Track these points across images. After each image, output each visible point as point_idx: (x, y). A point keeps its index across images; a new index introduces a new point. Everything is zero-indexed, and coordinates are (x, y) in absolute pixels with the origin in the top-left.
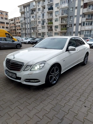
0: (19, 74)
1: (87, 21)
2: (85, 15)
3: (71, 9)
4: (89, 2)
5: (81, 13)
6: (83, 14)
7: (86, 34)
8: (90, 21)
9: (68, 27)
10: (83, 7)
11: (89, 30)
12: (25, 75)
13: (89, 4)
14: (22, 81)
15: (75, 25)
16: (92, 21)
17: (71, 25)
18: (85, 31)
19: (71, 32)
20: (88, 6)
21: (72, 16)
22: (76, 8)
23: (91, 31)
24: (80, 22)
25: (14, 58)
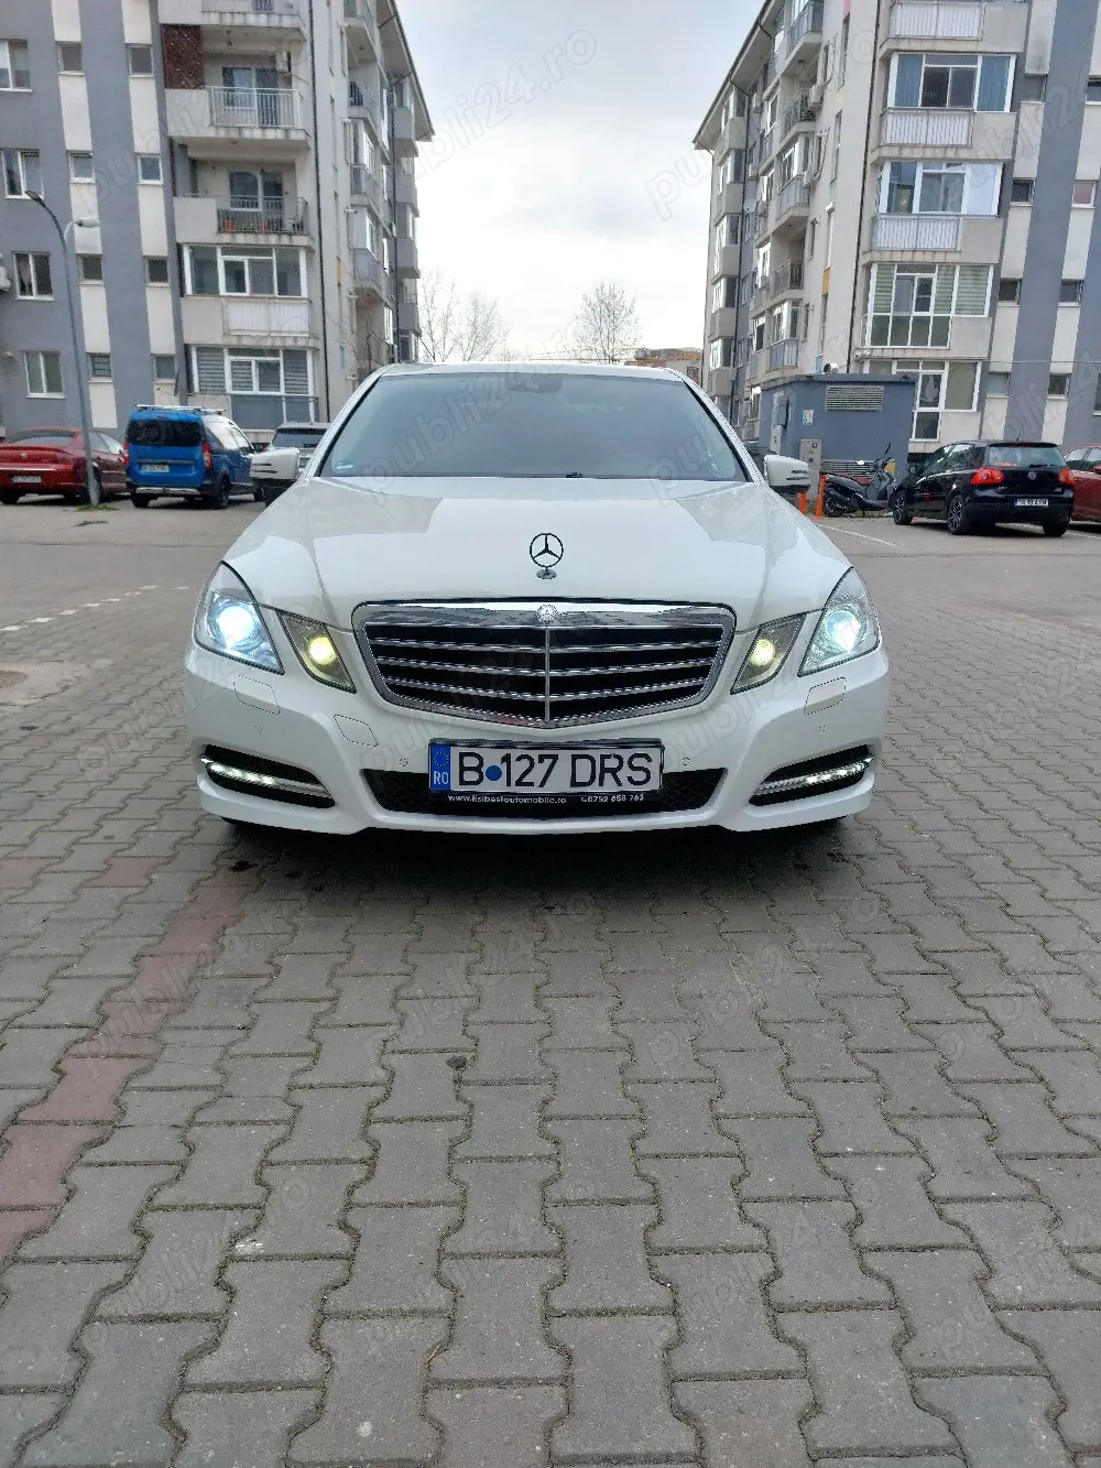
1: (241, 239)
2: (195, 164)
4: (214, 19)
5: (147, 140)
6: (174, 147)
7: (256, 391)
8: (266, 250)
9: (2, 282)
10: (155, 60)
11: (274, 352)
13: (222, 47)
14: (731, 811)
15: (92, 267)
16: (294, 250)
17: (43, 262)
18: (234, 351)
19: (52, 358)
20: (214, 73)
21: (31, 155)
22: (71, 55)
23: (295, 357)
24: (154, 242)
25: (547, 573)
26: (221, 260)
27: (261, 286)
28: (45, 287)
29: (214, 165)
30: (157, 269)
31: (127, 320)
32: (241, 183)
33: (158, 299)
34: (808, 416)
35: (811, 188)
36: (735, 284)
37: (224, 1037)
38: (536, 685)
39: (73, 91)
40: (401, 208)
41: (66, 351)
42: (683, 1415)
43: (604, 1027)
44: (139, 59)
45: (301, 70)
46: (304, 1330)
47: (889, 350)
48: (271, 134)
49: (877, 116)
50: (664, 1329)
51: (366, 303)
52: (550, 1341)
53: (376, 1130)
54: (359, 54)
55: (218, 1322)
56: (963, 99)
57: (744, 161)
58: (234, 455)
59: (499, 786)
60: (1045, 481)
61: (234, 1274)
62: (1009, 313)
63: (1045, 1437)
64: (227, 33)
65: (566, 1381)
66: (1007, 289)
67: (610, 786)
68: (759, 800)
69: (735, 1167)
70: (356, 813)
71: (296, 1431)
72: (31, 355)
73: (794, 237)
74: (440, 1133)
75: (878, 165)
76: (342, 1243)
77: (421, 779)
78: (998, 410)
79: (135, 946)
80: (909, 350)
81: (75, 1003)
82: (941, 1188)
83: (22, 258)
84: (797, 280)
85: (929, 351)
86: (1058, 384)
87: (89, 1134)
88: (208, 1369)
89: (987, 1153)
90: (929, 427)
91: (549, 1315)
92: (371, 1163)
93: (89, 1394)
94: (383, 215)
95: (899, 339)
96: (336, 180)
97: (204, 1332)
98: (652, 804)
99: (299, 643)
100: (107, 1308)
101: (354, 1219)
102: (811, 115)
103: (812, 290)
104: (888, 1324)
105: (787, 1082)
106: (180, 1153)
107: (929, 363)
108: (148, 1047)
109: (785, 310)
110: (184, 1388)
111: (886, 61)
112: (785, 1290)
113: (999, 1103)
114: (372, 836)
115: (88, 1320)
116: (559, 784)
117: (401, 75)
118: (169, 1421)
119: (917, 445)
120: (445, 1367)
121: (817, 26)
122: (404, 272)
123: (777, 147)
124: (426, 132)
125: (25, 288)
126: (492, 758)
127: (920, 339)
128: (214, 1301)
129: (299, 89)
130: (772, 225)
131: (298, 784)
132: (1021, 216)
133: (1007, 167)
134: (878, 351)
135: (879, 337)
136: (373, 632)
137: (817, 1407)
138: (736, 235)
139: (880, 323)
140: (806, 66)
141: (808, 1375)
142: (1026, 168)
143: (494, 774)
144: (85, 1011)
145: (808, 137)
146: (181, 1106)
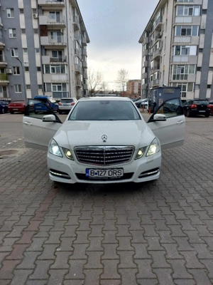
0: (127, 167)
1: (54, 63)
2: (46, 50)
3: (11, 31)
5: (37, 45)
6: (42, 47)
7: (57, 91)
9: (11, 72)
10: (38, 31)
11: (60, 84)
12: (142, 165)
13: (51, 28)
14: (135, 179)
15: (27, 69)
16: (64, 65)
17: (18, 68)
18: (53, 84)
19: (20, 86)
20: (49, 33)
21: (16, 49)
22: (23, 31)
23: (64, 85)
24: (38, 64)
25: (105, 141)
26: (51, 67)
27: (58, 72)
28: (18, 73)
29: (49, 50)
30: (39, 69)
31: (33, 78)
32: (54, 53)
33: (39, 74)
34: (160, 95)
35: (161, 51)
36: (147, 68)
37: (54, 217)
38: (103, 159)
39: (24, 37)
40: (84, 56)
41: (22, 85)
42: (119, 274)
43: (113, 216)
44: (36, 31)
45: (65, 32)
46: (66, 261)
47: (176, 81)
48: (60, 44)
49: (173, 37)
50: (117, 262)
51: (77, 74)
52: (101, 263)
53: (77, 232)
54: (76, 28)
55: (54, 260)
56: (189, 34)
57: (148, 46)
58: (53, 104)
59: (97, 176)
60: (205, 107)
61: (56, 254)
62: (199, 73)
63: (170, 277)
64: (52, 26)
65: (103, 269)
66: (199, 69)
67: (115, 175)
68: (140, 177)
69: (131, 238)
70: (74, 180)
71: (65, 275)
72: (16, 85)
73: (158, 59)
74: (87, 233)
75: (173, 46)
76: (72, 249)
77: (85, 175)
78: (197, 92)
79: (39, 202)
80: (180, 81)
81: (31, 212)
82: (161, 242)
83: (14, 67)
84: (158, 68)
85: (184, 81)
86: (209, 86)
87: (34, 233)
88: (53, 267)
89: (170, 236)
90: (185, 95)
91: (101, 260)
92: (76, 237)
93: (37, 270)
94: (80, 57)
95: (178, 79)
96: (72, 51)
97: (52, 262)
98: (122, 178)
99: (65, 152)
100: (39, 258)
101: (74, 246)
102: (160, 37)
103: (161, 70)
104: (150, 261)
105: (141, 225)
106: (48, 236)
107: (184, 83)
108: (43, 219)
109: (156, 73)
110: (50, 269)
111: (174, 27)
112: (136, 256)
113: (173, 228)
114: (77, 183)
115: (36, 260)
116: (107, 175)
117: (84, 31)
118: (48, 274)
119: (182, 98)
120: (86, 267)
121: (161, 21)
122: (84, 68)
123: (154, 43)
124: (88, 42)
125: (15, 73)
126: (96, 171)
127: (182, 79)
128: (53, 257)
129: (65, 35)
130: (154, 58)
131: (65, 175)
132: (201, 55)
133: (198, 46)
134: (174, 81)
135: (174, 79)
136: (77, 151)
137: (138, 273)
138: (147, 59)
139: (174, 76)
140: (159, 28)
141: (137, 268)
142: (201, 46)
143: (96, 174)
144: (32, 213)
145: (160, 41)
146: (48, 228)
